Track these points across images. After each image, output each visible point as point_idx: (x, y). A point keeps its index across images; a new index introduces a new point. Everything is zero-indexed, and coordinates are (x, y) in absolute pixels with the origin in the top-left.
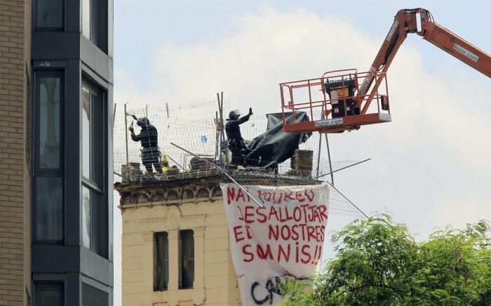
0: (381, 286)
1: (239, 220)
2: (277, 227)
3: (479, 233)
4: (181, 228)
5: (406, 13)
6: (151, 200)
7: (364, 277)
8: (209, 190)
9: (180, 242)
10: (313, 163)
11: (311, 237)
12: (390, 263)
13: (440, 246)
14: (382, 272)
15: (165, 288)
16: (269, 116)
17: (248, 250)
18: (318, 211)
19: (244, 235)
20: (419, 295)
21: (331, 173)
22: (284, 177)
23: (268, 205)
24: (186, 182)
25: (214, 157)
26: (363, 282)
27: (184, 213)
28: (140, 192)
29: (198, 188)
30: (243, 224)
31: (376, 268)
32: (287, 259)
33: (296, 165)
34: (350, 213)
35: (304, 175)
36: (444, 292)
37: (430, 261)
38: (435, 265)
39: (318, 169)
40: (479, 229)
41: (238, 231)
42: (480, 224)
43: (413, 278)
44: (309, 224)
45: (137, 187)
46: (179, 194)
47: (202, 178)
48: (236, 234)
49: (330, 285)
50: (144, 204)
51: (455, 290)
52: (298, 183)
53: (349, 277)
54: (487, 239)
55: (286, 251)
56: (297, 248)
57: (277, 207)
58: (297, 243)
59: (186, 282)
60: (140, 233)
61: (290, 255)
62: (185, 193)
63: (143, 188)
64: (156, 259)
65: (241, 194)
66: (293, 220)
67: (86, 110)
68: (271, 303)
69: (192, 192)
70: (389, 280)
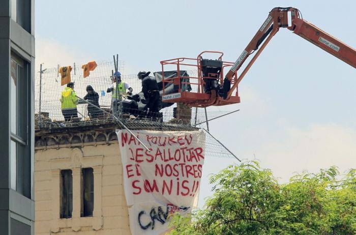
0: (250, 219)
1: (130, 160)
2: (162, 165)
3: (330, 177)
4: (83, 167)
5: (279, 11)
6: (58, 143)
7: (236, 212)
8: (106, 135)
9: (82, 178)
10: (192, 113)
11: (189, 174)
12: (258, 201)
13: (299, 188)
14: (251, 208)
15: (70, 216)
16: (156, 74)
17: (136, 184)
18: (195, 152)
19: (134, 172)
20: (281, 227)
21: (207, 121)
22: (168, 125)
23: (155, 147)
24: (87, 128)
25: (110, 108)
26: (236, 216)
27: (86, 154)
28: (49, 136)
29: (97, 133)
30: (134, 163)
31: (246, 205)
32: (170, 192)
33: (178, 115)
34: (222, 155)
35: (185, 123)
36: (302, 225)
37: (290, 199)
38: (294, 202)
39: (196, 118)
40: (330, 174)
41: (129, 168)
42: (331, 169)
43: (276, 213)
44: (188, 163)
45: (47, 132)
46: (82, 138)
47: (101, 125)
48: (128, 171)
49: (209, 219)
50: (53, 147)
51: (310, 223)
52: (179, 129)
53: (224, 212)
54: (336, 182)
55: (169, 185)
56: (178, 183)
57: (161, 149)
58: (178, 179)
59: (87, 211)
60: (48, 170)
61: (172, 189)
62: (86, 138)
63: (51, 133)
64: (62, 192)
65: (133, 138)
66: (174, 160)
67: (14, 78)
68: (153, 228)
69: (92, 138)
70: (257, 215)
